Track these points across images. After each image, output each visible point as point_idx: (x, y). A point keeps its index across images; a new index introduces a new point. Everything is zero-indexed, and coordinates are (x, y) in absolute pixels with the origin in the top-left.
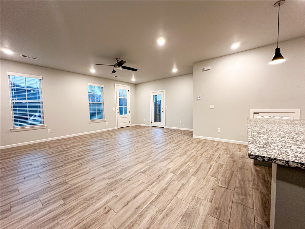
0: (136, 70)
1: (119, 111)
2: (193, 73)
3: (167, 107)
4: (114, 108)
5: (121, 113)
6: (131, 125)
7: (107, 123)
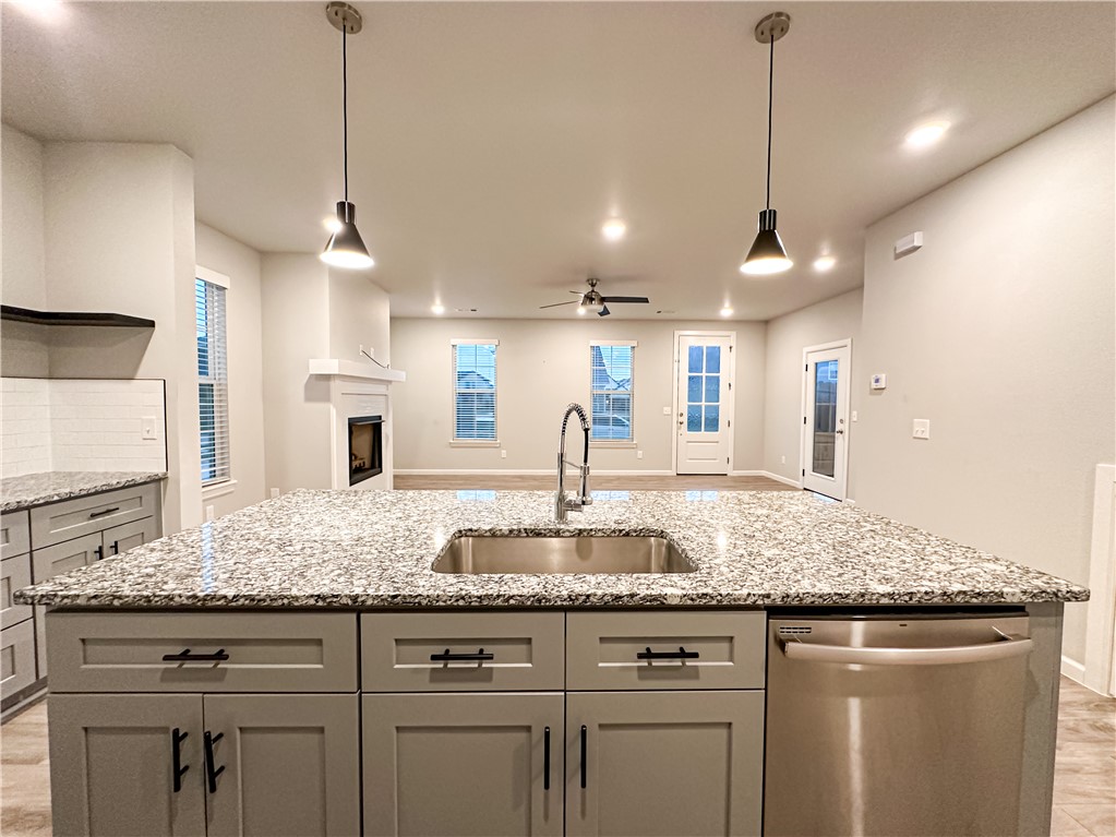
0: (645, 300)
1: (685, 419)
2: (861, 287)
3: (855, 413)
4: (667, 410)
5: (694, 424)
6: (732, 473)
7: (640, 452)
